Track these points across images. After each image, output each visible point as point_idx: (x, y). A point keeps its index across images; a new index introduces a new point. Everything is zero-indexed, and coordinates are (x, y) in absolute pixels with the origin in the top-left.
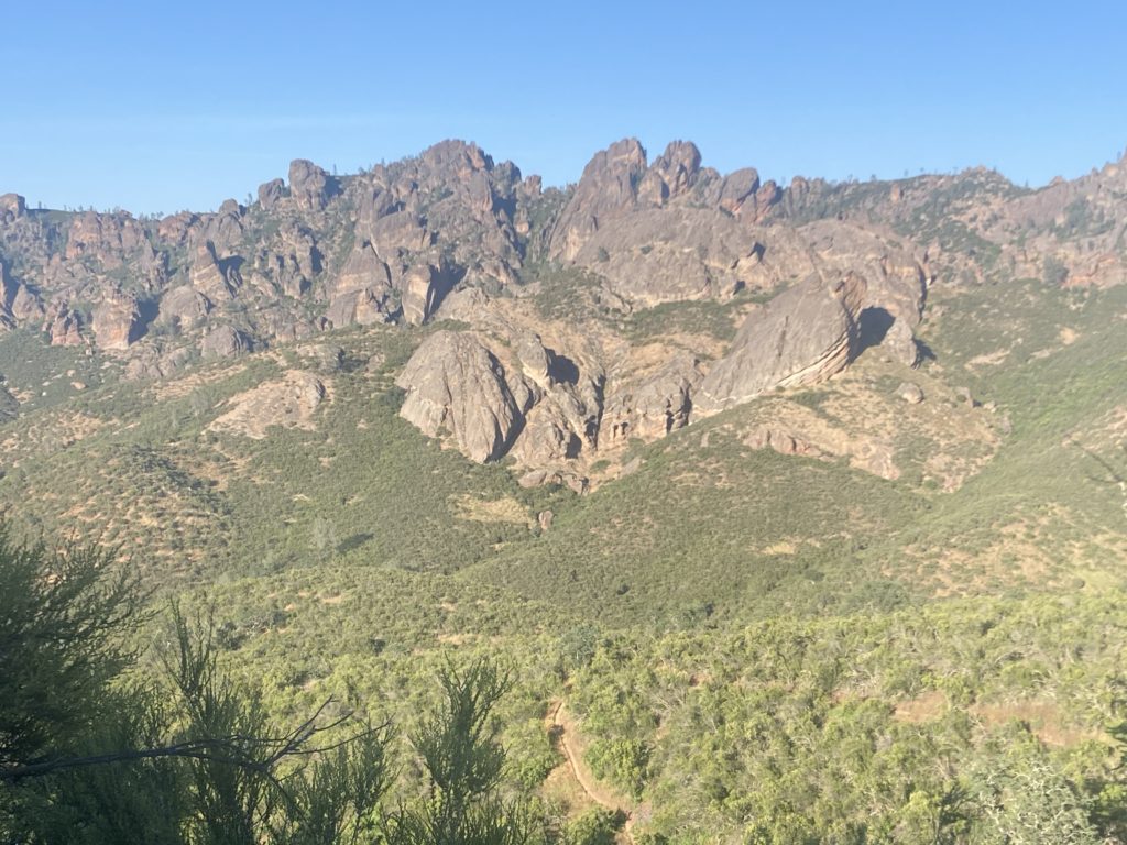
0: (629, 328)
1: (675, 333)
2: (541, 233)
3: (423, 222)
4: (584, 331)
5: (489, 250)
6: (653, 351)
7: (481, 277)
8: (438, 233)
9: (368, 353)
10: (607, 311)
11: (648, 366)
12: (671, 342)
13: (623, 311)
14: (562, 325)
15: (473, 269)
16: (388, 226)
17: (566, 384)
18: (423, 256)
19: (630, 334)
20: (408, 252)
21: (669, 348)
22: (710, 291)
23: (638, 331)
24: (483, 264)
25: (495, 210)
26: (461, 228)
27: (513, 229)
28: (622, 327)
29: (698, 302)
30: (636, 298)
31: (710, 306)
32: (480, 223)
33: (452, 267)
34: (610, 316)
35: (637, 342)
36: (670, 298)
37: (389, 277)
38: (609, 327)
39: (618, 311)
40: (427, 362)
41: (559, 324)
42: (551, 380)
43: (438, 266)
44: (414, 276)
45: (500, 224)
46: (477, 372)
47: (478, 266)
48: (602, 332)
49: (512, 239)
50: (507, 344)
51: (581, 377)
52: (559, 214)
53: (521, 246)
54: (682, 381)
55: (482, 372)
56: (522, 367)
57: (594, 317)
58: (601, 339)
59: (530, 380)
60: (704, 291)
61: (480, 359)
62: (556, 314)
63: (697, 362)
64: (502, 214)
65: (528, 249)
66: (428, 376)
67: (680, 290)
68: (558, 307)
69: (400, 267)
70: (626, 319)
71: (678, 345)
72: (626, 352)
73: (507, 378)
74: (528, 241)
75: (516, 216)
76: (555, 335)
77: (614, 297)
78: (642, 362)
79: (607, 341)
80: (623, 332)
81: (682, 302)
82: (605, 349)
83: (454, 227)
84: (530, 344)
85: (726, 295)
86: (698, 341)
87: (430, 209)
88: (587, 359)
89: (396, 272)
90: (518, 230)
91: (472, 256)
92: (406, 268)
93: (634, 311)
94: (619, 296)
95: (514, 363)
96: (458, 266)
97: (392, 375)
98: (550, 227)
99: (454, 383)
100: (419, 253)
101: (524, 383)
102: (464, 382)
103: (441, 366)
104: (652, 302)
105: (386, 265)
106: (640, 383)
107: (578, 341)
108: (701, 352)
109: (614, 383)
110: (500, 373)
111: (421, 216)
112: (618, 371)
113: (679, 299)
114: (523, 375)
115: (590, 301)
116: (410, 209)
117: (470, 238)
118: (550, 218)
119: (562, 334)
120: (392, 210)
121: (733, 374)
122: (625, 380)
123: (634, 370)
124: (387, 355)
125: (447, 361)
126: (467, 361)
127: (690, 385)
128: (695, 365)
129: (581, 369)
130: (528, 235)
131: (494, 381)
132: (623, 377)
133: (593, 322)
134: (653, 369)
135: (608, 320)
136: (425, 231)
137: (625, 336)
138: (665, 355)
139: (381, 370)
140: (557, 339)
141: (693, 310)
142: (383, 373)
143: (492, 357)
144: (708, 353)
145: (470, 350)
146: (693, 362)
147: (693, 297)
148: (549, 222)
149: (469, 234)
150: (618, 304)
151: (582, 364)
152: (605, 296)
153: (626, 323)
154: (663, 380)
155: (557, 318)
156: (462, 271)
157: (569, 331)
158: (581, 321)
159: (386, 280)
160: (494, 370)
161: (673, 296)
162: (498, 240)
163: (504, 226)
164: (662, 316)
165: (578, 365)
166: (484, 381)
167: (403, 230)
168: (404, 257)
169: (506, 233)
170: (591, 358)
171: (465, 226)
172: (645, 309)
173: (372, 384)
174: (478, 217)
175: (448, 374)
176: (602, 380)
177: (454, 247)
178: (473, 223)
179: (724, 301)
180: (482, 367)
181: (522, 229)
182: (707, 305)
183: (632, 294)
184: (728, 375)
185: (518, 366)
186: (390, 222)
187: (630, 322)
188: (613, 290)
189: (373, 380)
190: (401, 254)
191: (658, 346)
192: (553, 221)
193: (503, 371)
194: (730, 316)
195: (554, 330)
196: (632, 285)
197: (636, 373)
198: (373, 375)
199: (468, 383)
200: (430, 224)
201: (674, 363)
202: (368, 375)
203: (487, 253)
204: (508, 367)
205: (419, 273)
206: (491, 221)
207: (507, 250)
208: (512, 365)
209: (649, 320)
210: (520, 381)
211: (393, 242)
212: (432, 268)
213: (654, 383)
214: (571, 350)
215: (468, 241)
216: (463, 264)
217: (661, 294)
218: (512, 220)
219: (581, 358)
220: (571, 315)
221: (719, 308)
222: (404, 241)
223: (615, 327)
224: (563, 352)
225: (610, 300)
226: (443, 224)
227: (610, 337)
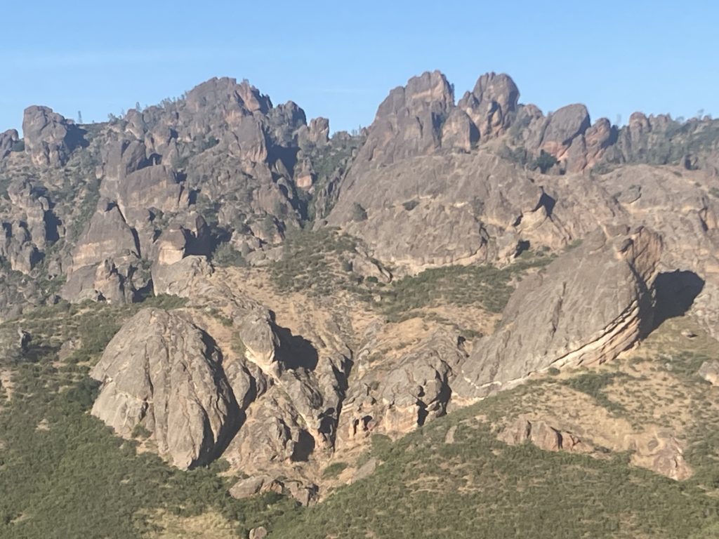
0: (387, 300)
1: (439, 305)
2: (327, 187)
3: (180, 178)
4: (329, 305)
5: (260, 209)
6: (410, 328)
7: (249, 242)
8: (199, 191)
9: (61, 338)
10: (360, 280)
11: (402, 346)
12: (433, 316)
13: (380, 280)
14: (304, 298)
15: (240, 232)
16: (138, 184)
17: (300, 370)
18: (179, 218)
19: (387, 308)
20: (162, 214)
21: (430, 324)
22: (485, 254)
23: (397, 304)
24: (252, 227)
25: (270, 161)
26: (227, 183)
27: (293, 184)
28: (378, 299)
29: (472, 267)
30: (397, 264)
31: (486, 273)
32: (250, 177)
33: (213, 231)
34: (363, 286)
35: (393, 317)
36: (438, 263)
37: (138, 246)
38: (361, 299)
39: (374, 279)
40: (127, 346)
41: (300, 298)
42: (280, 366)
43: (195, 230)
44: (165, 242)
45: (275, 177)
46: (186, 357)
47: (246, 230)
48: (352, 305)
49: (290, 196)
50: (229, 323)
51: (320, 361)
52: (349, 164)
53: (301, 204)
54: (439, 363)
55: (192, 357)
56: (245, 350)
57: (344, 288)
58: (350, 314)
59: (254, 365)
60: (479, 254)
61: (191, 342)
62: (296, 285)
63: (461, 340)
64: (279, 166)
65: (310, 207)
66: (127, 364)
67: (450, 253)
68: (300, 276)
69: (151, 233)
70: (383, 289)
71: (440, 320)
72: (379, 330)
73: (225, 364)
74: (310, 197)
75: (297, 167)
76: (292, 310)
77: (369, 263)
78: (396, 342)
79: (357, 316)
80: (378, 305)
81: (452, 268)
82: (354, 326)
83: (218, 183)
84: (254, 322)
85: (505, 257)
86: (466, 314)
87: (191, 161)
88: (330, 338)
89: (146, 239)
90: (299, 185)
91: (239, 217)
92: (158, 234)
93: (394, 279)
94: (376, 262)
95: (235, 345)
96: (221, 230)
97: (88, 364)
98: (337, 180)
99: (156, 373)
100: (172, 215)
101: (245, 370)
102: (169, 371)
103: (143, 351)
104: (416, 268)
105: (134, 232)
106: (390, 367)
107: (322, 317)
108: (468, 328)
109: (360, 367)
110: (216, 359)
111: (179, 170)
112: (366, 352)
113: (448, 265)
114: (245, 360)
115: (340, 269)
116: (166, 162)
117: (237, 195)
118: (337, 169)
119: (301, 309)
120: (146, 163)
121: (498, 354)
122: (373, 364)
123: (385, 352)
124: (85, 340)
125: (150, 345)
126: (175, 344)
127: (450, 368)
128: (459, 344)
129: (322, 352)
130: (310, 191)
131: (206, 368)
132: (372, 360)
133: (341, 294)
134: (409, 348)
135: (361, 291)
136: (182, 188)
137: (380, 310)
138: (424, 332)
139: (74, 357)
140: (296, 317)
141: (464, 277)
142: (77, 361)
143: (207, 339)
144: (477, 329)
145: (180, 331)
146: (456, 339)
147: (465, 262)
148: (336, 173)
149: (236, 190)
150: (374, 271)
151: (324, 346)
152: (358, 262)
153: (383, 295)
154: (416, 363)
155: (298, 290)
156: (226, 235)
157: (311, 305)
158: (327, 293)
159: (134, 248)
160: (207, 355)
161: (441, 260)
162: (272, 196)
163: (280, 181)
164: (426, 284)
165: (319, 346)
166: (194, 369)
167: (156, 188)
168: (156, 220)
169: (282, 187)
170: (336, 337)
171: (232, 181)
172: (407, 277)
173: (61, 376)
174: (248, 170)
175: (151, 361)
176: (348, 364)
177: (217, 206)
178: (241, 177)
179: (503, 265)
180: (192, 351)
181: (304, 182)
182: (482, 270)
183: (393, 259)
184: (493, 355)
185: (239, 349)
186: (139, 177)
187: (389, 293)
188: (370, 254)
189: (63, 370)
190: (152, 217)
191: (417, 322)
192: (341, 172)
193: (221, 357)
194: (509, 284)
195: (292, 304)
196: (393, 247)
197: (388, 355)
198: (64, 365)
199: (174, 371)
200: (189, 180)
201: (433, 341)
202: (56, 365)
203: (258, 213)
204: (227, 350)
205: (172, 239)
206: (263, 175)
207: (283, 209)
208: (232, 348)
209: (411, 290)
210: (239, 367)
211: (143, 202)
212: (187, 233)
213: (406, 366)
214: (311, 329)
215: (236, 199)
216: (228, 227)
217: (427, 259)
218: (291, 172)
219: (324, 338)
220: (314, 286)
221: (496, 274)
222: (156, 200)
223: (368, 299)
224: (302, 331)
225: (364, 267)
226: (205, 179)
227: (362, 311)
